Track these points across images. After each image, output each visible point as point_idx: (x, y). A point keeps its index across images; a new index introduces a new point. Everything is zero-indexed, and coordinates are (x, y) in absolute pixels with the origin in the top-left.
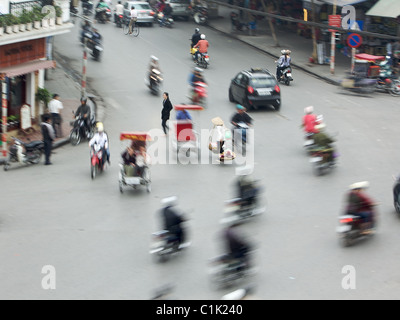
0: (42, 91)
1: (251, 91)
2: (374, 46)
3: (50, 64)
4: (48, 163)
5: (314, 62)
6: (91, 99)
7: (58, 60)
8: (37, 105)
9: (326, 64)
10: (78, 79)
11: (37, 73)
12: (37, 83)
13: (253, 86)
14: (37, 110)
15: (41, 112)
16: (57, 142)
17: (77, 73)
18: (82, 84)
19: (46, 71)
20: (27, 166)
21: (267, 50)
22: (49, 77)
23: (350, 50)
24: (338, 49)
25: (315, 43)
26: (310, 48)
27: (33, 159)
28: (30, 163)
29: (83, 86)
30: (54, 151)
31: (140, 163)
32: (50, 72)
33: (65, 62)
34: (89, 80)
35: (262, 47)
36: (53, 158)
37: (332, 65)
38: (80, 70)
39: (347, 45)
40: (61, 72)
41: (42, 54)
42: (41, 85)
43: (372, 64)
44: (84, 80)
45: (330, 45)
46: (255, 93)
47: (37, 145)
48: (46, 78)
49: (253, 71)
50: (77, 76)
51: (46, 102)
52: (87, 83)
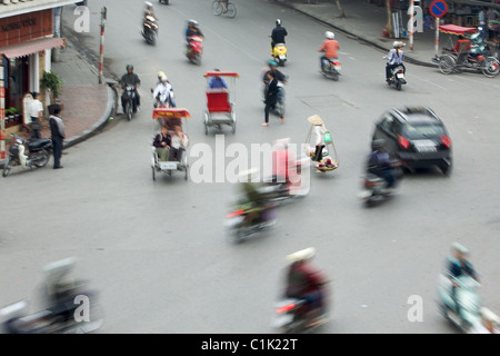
0: (49, 75)
2: (462, 15)
3: (59, 42)
4: (57, 166)
5: (389, 35)
6: (110, 84)
7: (69, 37)
8: (43, 93)
9: (403, 38)
10: (94, 60)
11: (42, 53)
12: (42, 66)
15: (48, 103)
16: (68, 140)
17: (92, 52)
18: (99, 66)
19: (53, 51)
20: (31, 170)
22: (57, 58)
25: (389, 11)
27: (38, 161)
28: (35, 166)
29: (100, 69)
30: (64, 151)
31: (176, 145)
32: (58, 52)
33: (77, 39)
34: (108, 62)
35: (323, 17)
36: (63, 160)
37: (411, 39)
38: (97, 50)
40: (72, 53)
41: (49, 30)
42: (48, 69)
43: (460, 37)
44: (102, 61)
45: (408, 15)
46: (412, 148)
47: (44, 144)
48: (53, 60)
50: (92, 57)
51: (54, 89)
52: (105, 65)
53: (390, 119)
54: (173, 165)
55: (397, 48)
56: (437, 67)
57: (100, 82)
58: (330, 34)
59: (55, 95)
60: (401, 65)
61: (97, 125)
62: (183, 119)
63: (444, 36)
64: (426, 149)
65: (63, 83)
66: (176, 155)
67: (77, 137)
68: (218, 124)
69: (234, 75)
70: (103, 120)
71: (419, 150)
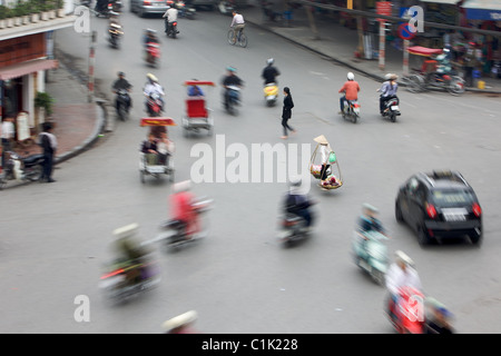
0: (43, 95)
1: (432, 213)
2: (430, 38)
3: (51, 64)
5: (360, 57)
6: (100, 103)
7: (61, 59)
8: (36, 112)
9: (374, 59)
10: (84, 80)
11: (35, 74)
12: (36, 86)
13: (434, 205)
14: (36, 119)
15: (41, 120)
16: (59, 155)
17: (82, 73)
18: (90, 86)
19: (46, 72)
20: (25, 184)
21: (306, 44)
22: (50, 78)
23: (402, 42)
24: (388, 41)
25: (360, 34)
26: (356, 41)
27: (32, 175)
28: (30, 180)
29: (90, 89)
30: (56, 166)
32: (51, 74)
33: (68, 61)
34: (98, 82)
35: (299, 40)
36: (56, 174)
37: (382, 60)
38: (86, 70)
39: (399, 37)
40: (64, 74)
41: (42, 53)
42: (41, 88)
43: (429, 58)
44: (92, 82)
45: (378, 37)
46: (440, 217)
47: (38, 159)
48: (46, 81)
49: (436, 177)
50: (83, 78)
51: (47, 107)
52: (94, 85)
53: (415, 184)
54: (159, 169)
55: (391, 80)
56: (405, 86)
57: (90, 101)
58: (351, 75)
59: (48, 113)
60: (395, 97)
61: (87, 141)
62: (168, 127)
63: (413, 57)
64: (455, 219)
65: (56, 102)
66: (162, 159)
67: (68, 153)
68: (196, 127)
69: (210, 84)
70: (92, 136)
71: (447, 219)
